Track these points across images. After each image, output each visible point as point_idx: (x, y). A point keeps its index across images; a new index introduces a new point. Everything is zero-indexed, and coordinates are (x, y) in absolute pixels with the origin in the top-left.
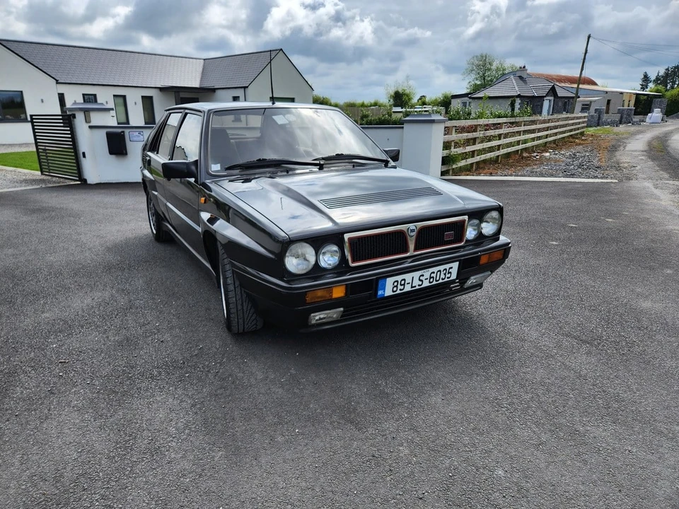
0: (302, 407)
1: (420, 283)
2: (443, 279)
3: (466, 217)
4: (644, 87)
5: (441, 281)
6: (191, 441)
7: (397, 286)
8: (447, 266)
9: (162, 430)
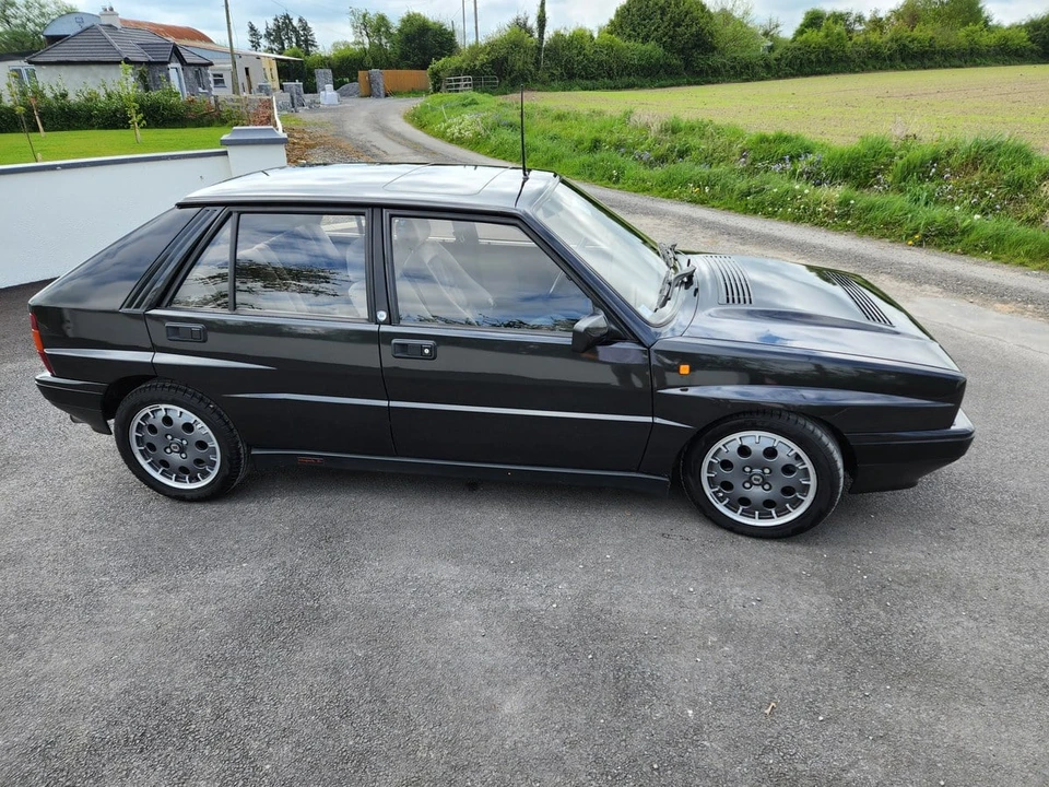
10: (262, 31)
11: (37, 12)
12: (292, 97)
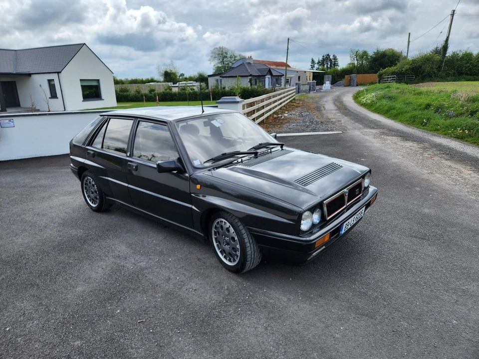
1: (353, 222)
4: (313, 67)
7: (346, 227)
8: (362, 210)
10: (317, 62)
11: (233, 59)
12: (310, 87)
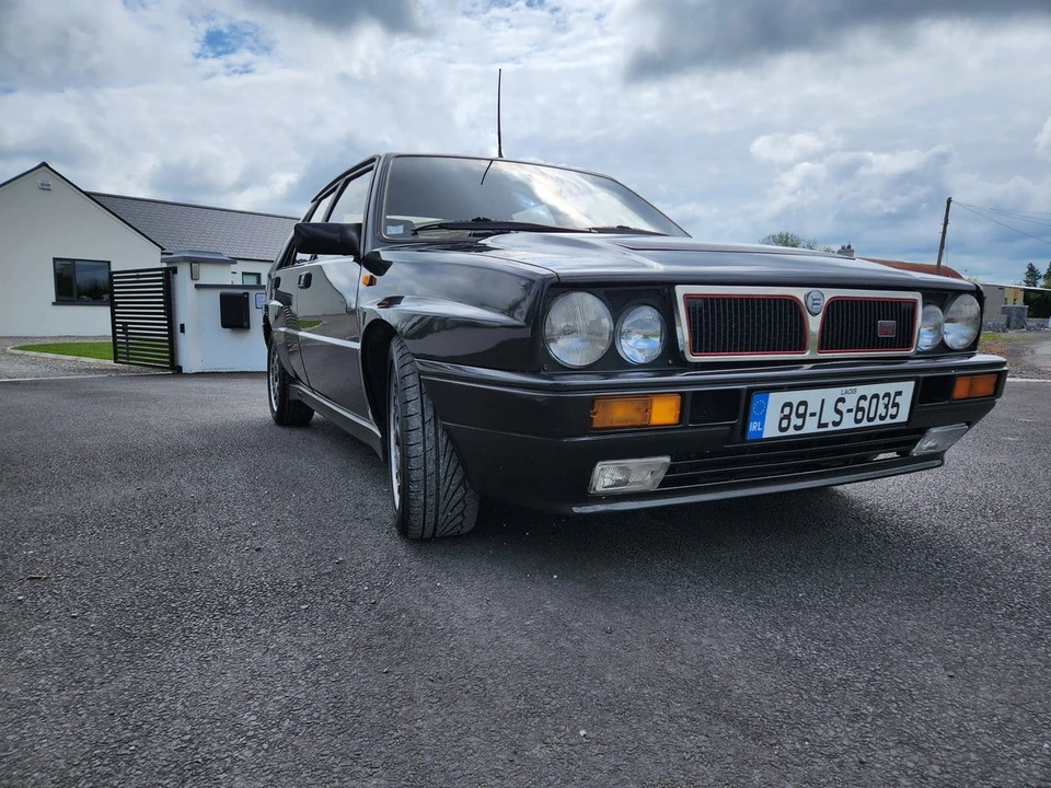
0: (586, 680)
1: (837, 418)
2: (882, 418)
3: (917, 296)
5: (877, 422)
6: (296, 749)
7: (788, 417)
8: (892, 388)
9: (222, 720)
12: (1009, 318)
